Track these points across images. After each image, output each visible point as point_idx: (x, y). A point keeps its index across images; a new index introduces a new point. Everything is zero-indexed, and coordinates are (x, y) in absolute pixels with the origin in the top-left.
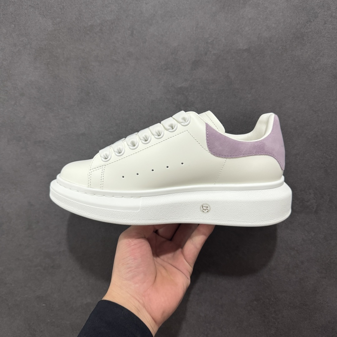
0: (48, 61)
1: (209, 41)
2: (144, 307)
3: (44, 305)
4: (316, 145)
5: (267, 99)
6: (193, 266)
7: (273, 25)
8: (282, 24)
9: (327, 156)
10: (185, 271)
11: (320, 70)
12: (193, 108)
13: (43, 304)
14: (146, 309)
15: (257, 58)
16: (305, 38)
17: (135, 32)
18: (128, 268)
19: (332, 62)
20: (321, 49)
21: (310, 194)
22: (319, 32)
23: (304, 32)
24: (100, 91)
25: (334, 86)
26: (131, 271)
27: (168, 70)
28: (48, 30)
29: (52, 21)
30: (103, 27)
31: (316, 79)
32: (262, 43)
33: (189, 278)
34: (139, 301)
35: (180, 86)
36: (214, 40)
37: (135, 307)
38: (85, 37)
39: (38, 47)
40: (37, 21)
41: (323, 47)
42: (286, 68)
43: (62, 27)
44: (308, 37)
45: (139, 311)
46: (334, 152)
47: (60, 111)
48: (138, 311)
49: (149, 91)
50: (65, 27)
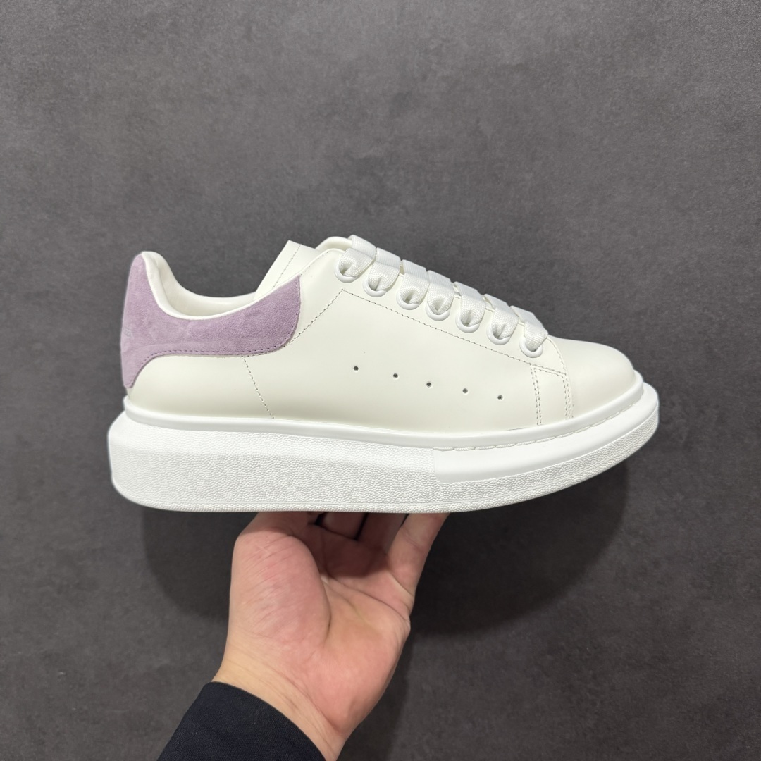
0: (52, 101)
1: (432, 47)
2: (308, 696)
3: (62, 673)
4: (686, 290)
5: (569, 184)
6: (413, 590)
7: (582, 7)
8: (604, 4)
9: (712, 316)
10: (396, 604)
11: (694, 111)
12: (397, 207)
13: (60, 671)
14: (312, 701)
15: (545, 86)
16: (657, 37)
17: (254, 28)
18: (263, 609)
19: (722, 92)
20: (695, 63)
21: (673, 404)
22: (690, 21)
23: (656, 22)
24: (174, 171)
25: (727, 150)
26: (269, 614)
27: (336, 118)
28: (48, 28)
29: (58, 5)
30: (178, 17)
31: (684, 133)
32: (556, 50)
33: (407, 617)
34: (293, 683)
35: (364, 155)
36: (441, 45)
37: (286, 698)
38: (137, 42)
39: (27, 70)
40: (22, 6)
41: (699, 57)
42: (614, 108)
43: (82, 20)
44: (664, 34)
45: (296, 707)
46: (728, 305)
47: (82, 220)
48: (293, 706)
49: (292, 168)
50: (89, 20)
